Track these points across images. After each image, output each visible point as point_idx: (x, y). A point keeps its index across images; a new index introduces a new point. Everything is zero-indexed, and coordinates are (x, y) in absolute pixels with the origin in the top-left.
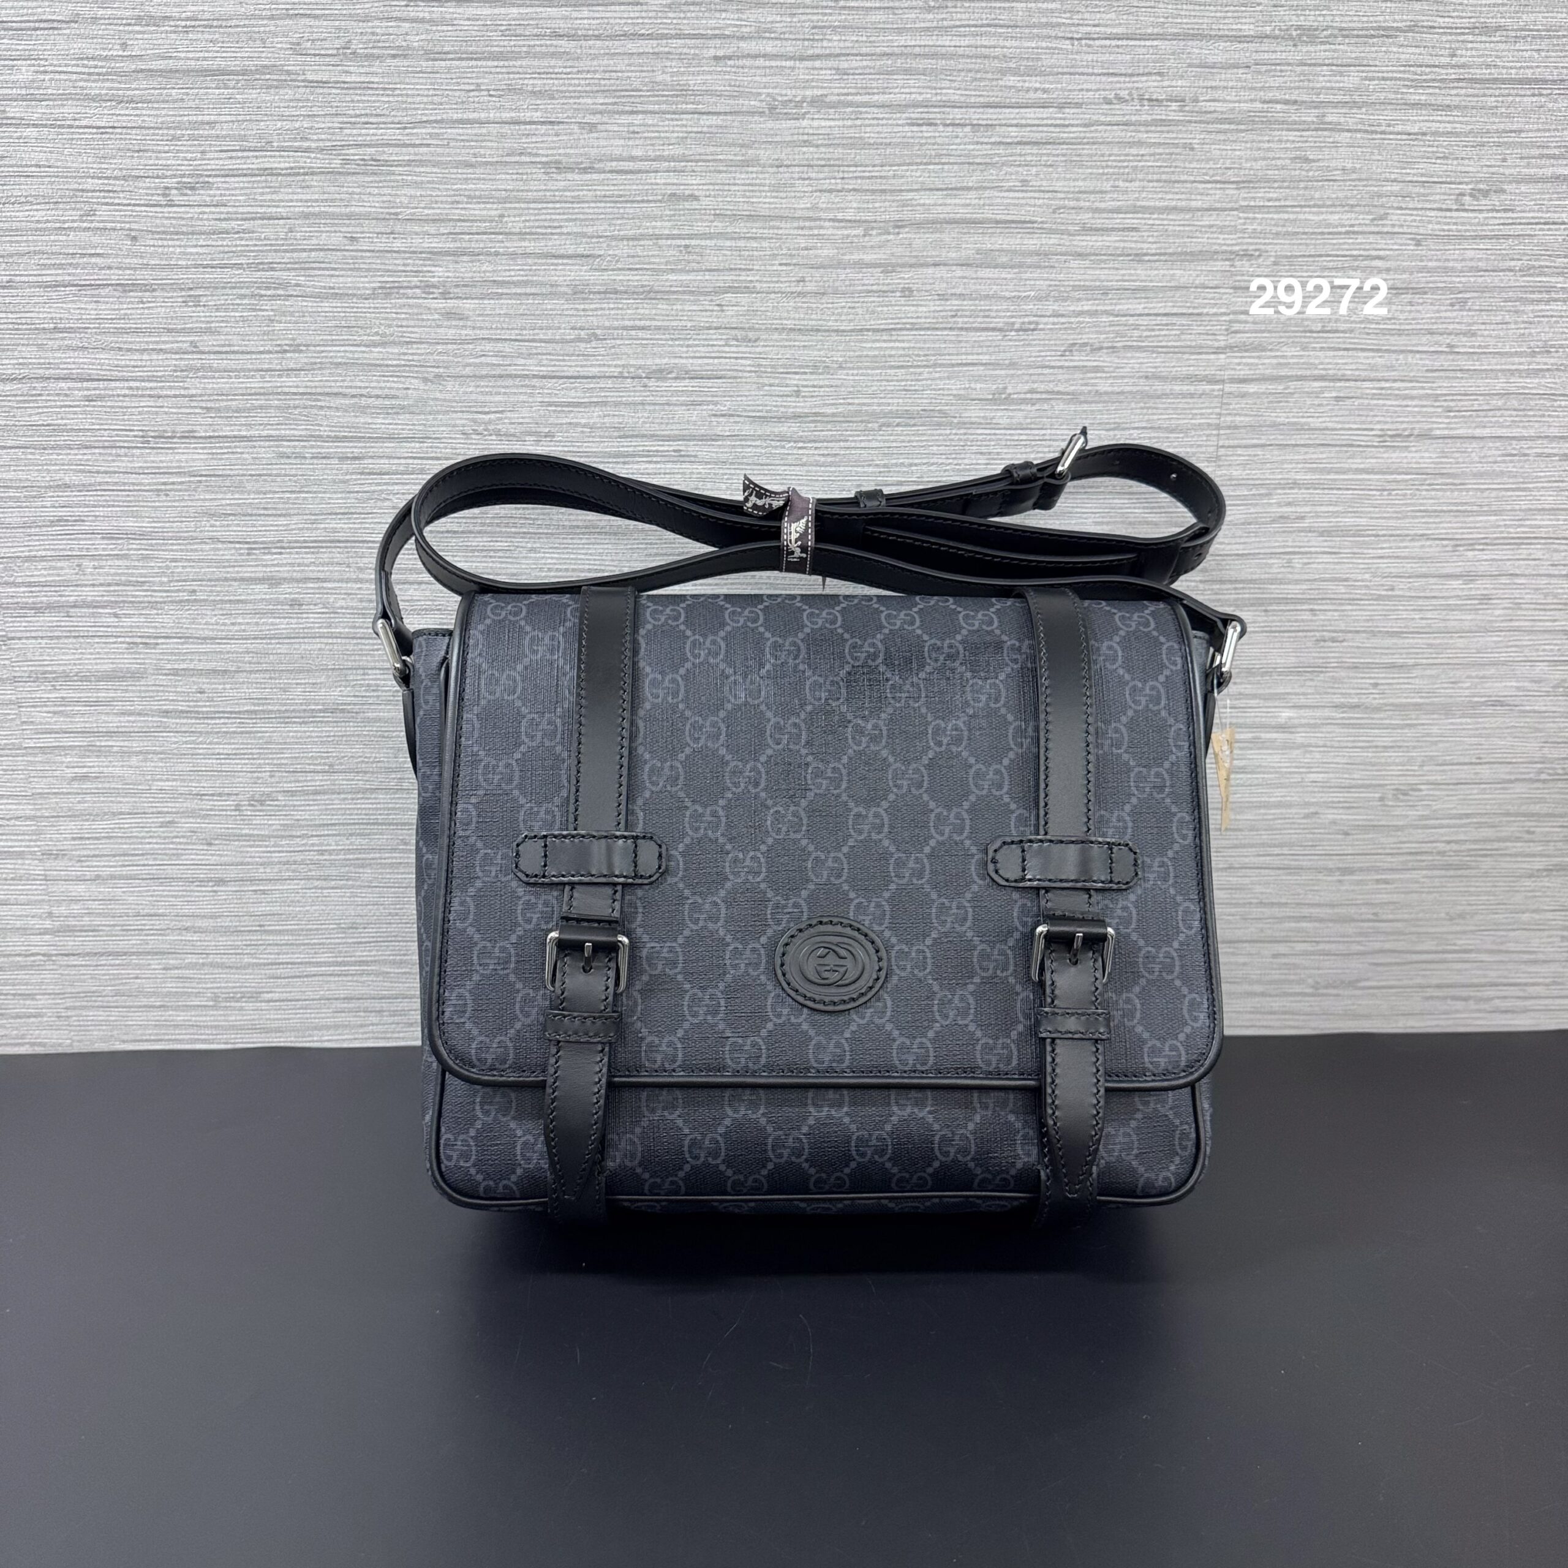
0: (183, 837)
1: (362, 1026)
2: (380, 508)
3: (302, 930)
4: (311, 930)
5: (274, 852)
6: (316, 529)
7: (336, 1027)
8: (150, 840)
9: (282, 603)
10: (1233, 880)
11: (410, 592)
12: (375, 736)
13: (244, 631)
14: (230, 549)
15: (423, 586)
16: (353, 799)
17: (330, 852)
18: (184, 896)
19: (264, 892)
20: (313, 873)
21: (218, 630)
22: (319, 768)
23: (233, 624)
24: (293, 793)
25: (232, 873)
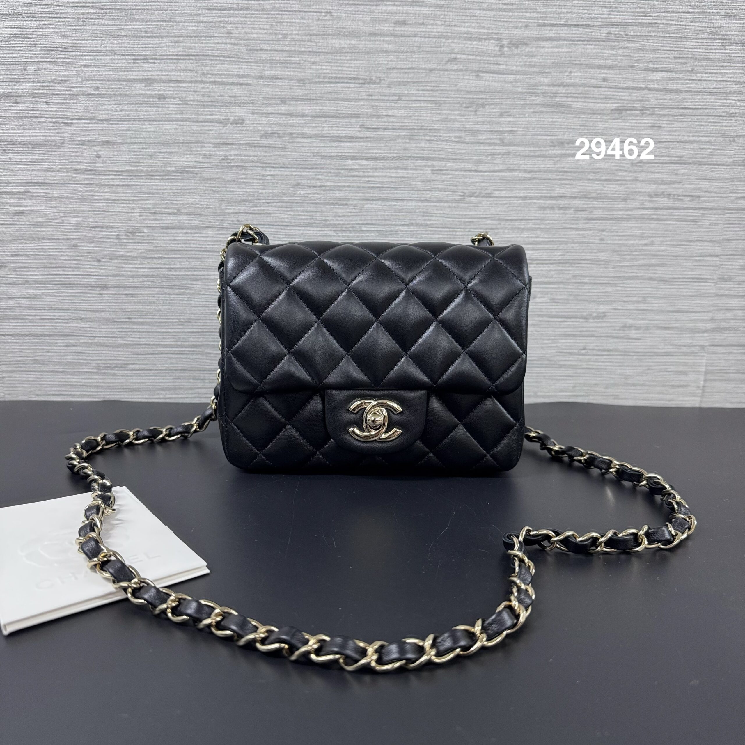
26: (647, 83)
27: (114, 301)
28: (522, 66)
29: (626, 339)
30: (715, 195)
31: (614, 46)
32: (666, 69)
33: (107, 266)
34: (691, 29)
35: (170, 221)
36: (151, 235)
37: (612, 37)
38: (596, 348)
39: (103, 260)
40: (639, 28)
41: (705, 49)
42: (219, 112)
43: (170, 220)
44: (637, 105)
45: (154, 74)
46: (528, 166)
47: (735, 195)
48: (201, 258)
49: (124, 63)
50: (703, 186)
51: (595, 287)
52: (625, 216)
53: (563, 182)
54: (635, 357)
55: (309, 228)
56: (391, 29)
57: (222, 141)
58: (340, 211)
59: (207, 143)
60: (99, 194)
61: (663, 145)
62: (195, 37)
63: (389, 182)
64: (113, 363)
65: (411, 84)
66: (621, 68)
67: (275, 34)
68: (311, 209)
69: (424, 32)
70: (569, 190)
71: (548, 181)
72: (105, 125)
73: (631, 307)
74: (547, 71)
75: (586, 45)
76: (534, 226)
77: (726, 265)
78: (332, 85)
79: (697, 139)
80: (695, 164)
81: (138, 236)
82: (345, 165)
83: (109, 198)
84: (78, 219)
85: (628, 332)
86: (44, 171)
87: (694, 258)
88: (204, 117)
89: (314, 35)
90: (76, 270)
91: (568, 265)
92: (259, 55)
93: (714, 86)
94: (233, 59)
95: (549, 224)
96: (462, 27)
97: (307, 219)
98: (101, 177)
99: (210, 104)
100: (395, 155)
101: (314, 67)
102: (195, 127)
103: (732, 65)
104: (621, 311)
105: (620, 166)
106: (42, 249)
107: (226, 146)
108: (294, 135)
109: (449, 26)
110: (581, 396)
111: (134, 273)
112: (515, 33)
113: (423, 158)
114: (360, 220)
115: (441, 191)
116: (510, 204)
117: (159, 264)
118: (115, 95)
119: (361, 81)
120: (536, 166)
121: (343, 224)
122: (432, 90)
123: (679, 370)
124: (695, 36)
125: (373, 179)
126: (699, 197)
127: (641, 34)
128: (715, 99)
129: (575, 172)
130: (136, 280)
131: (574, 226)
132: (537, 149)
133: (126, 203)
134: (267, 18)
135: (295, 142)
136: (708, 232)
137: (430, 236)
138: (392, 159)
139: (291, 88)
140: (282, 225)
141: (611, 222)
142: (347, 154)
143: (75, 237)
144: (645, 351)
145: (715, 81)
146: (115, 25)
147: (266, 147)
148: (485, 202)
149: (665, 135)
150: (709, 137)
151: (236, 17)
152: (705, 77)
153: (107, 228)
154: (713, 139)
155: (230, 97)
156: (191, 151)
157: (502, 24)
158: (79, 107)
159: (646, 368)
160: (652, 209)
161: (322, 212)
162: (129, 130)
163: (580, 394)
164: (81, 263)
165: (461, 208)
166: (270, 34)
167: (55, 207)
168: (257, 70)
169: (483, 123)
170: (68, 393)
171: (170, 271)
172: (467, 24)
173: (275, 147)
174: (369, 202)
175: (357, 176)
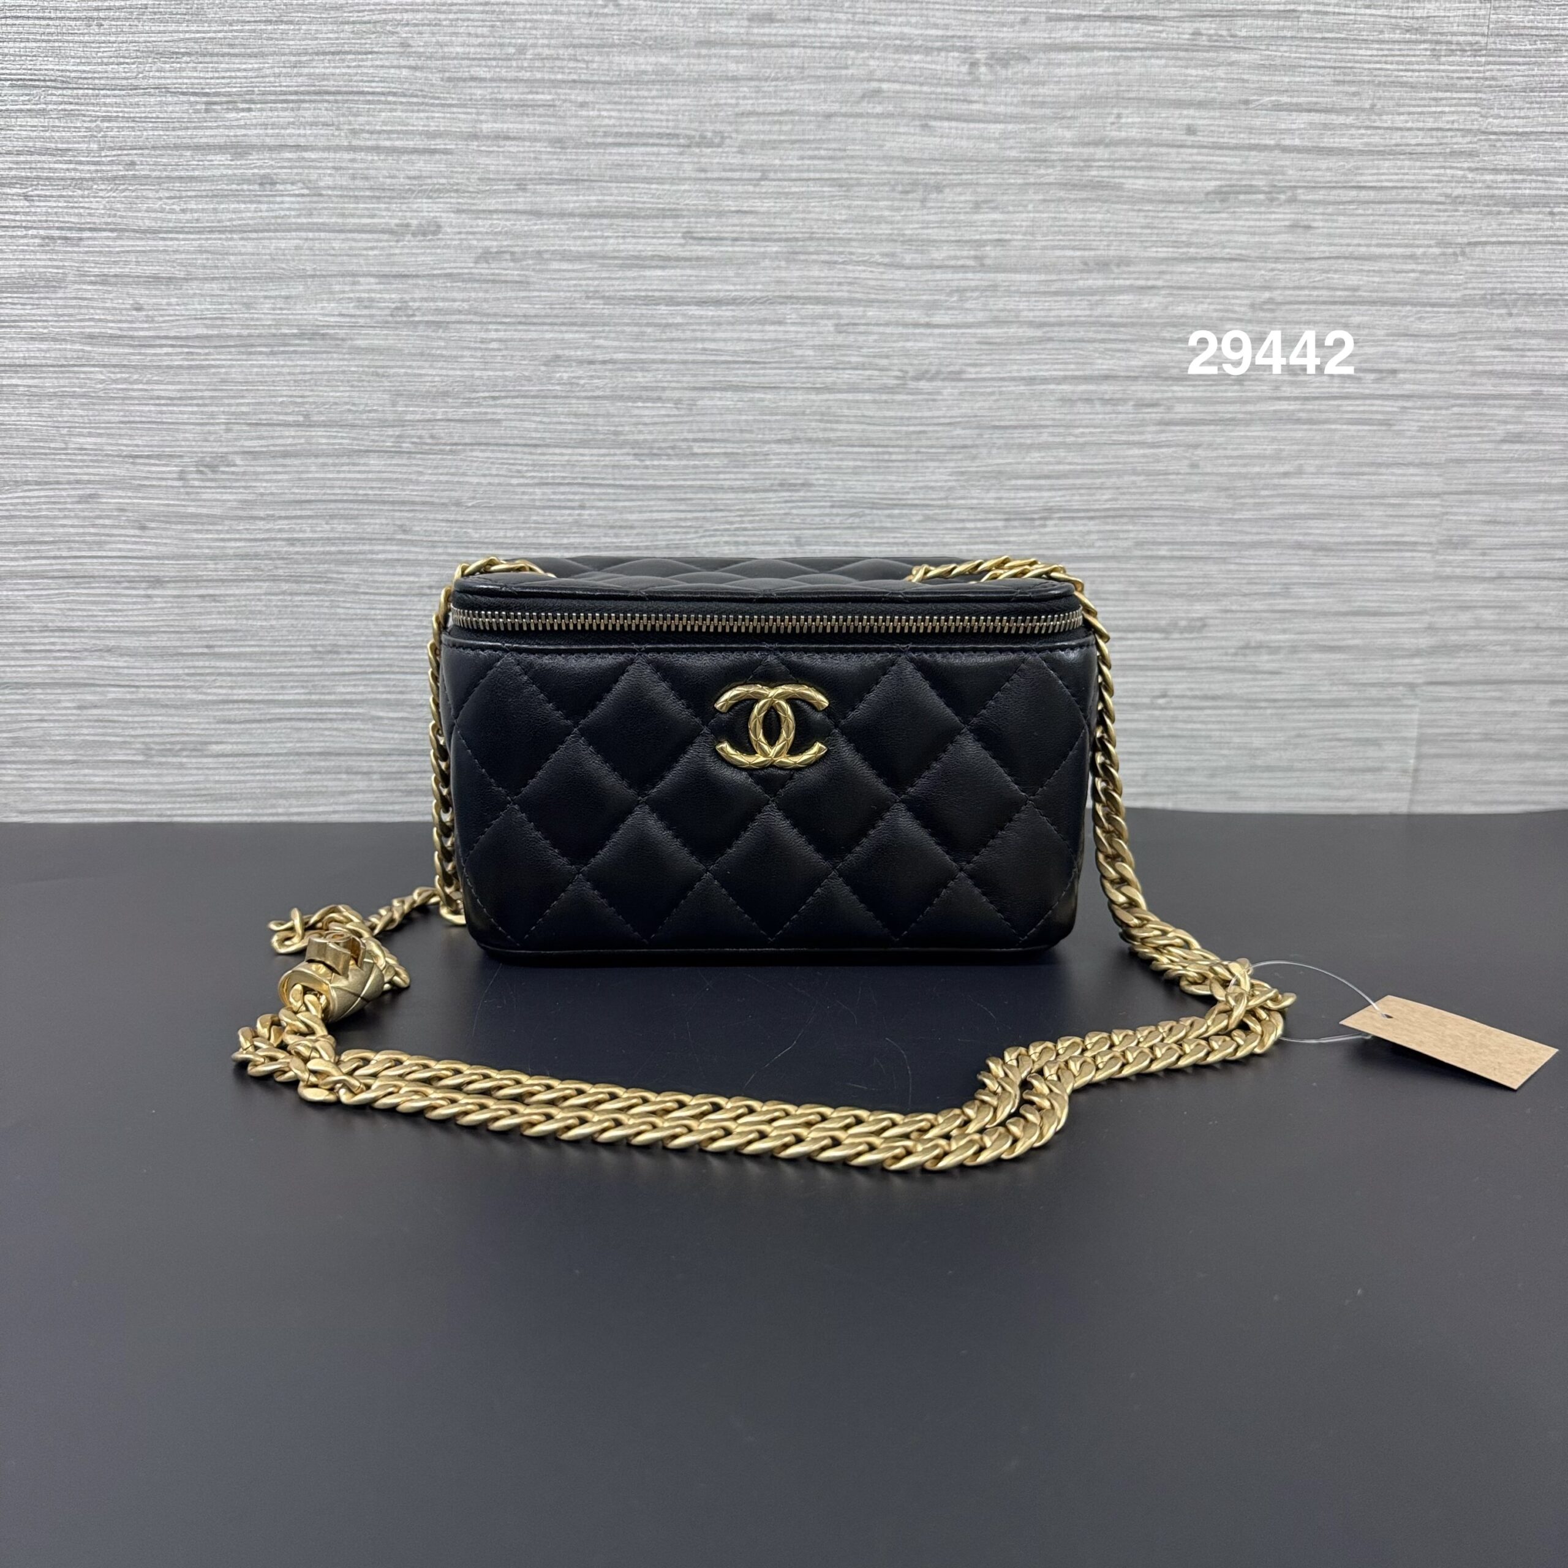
0: (108, 517)
1: (343, 793)
2: (384, 46)
3: (265, 653)
4: (276, 654)
5: (229, 540)
6: (301, 75)
7: (308, 794)
8: (65, 522)
9: (249, 181)
10: (1504, 594)
11: (421, 164)
12: (367, 374)
13: (197, 220)
14: (183, 103)
15: (437, 157)
16: (334, 465)
17: (302, 541)
18: (108, 602)
19: (214, 598)
20: (281, 572)
21: (163, 220)
22: (290, 418)
23: (183, 211)
24: (254, 455)
25: (169, 569)
26: (1278, 136)
27: (176, 611)
28: (1016, 106)
29: (1251, 672)
30: (1428, 367)
31: (1208, 60)
32: (1318, 107)
33: (162, 537)
34: (1367, 23)
35: (290, 441)
36: (252, 469)
37: (1203, 41)
38: (1189, 693)
39: (153, 525)
40: (1260, 22)
41: (1398, 63)
42: (388, 209)
43: (289, 438)
44: (1260, 182)
45: (249, 132)
46: (1037, 313)
47: (1467, 367)
48: (356, 517)
49: (187, 111)
50: (1402, 350)
51: (1183, 564)
52: (1240, 416)
53: (1109, 346)
54: (1269, 711)
55: (581, 451)
56: (742, 30)
57: (395, 270)
58: (647, 412)
59: (364, 275)
60: (140, 386)
61: (1315, 265)
62: (333, 53)
63: (747, 352)
64: (178, 743)
65: (786, 145)
66: (1223, 106)
67: (501, 45)
68: (586, 410)
69: (810, 36)
70: (1123, 363)
71: (1077, 345)
72: (151, 242)
73: (1258, 605)
74: (1069, 114)
75: (1150, 57)
76: (1051, 439)
77: (1456, 514)
78: (622, 150)
79: (1387, 251)
80: (1383, 302)
81: (223, 472)
82: (652, 316)
83: (163, 394)
84: (99, 440)
85: (1253, 659)
86: (24, 339)
87: (1387, 501)
88: (357, 221)
89: (581, 46)
90: (95, 547)
91: (1125, 520)
92: (469, 91)
93: (1419, 140)
94: (415, 100)
95: (1083, 434)
96: (889, 24)
97: (577, 431)
98: (143, 351)
99: (368, 193)
100: (758, 294)
101: (584, 113)
102: (337, 243)
103: (1455, 95)
104: (1238, 615)
105: (1227, 311)
106: (24, 504)
107: (404, 280)
108: (546, 256)
109: (863, 22)
110: (1160, 794)
111: (217, 551)
112: (1001, 35)
113: (817, 301)
114: (690, 431)
115: (856, 369)
116: (1001, 393)
117: (268, 530)
118: (168, 177)
119: (682, 141)
120: (1053, 313)
121: (654, 441)
122: (830, 158)
123: (1360, 735)
124: (1375, 36)
125: (712, 346)
126: (1394, 372)
127: (1264, 33)
128: (1421, 168)
129: (1133, 325)
130: (221, 566)
131: (1136, 438)
132: (1054, 277)
133: (198, 405)
134: (482, 12)
135: (548, 270)
136: (1417, 445)
137: (836, 463)
138: (752, 304)
139: (536, 159)
140: (525, 445)
141: (1212, 428)
142: (657, 294)
143: (92, 478)
144: (1292, 697)
145: (1419, 129)
146: (165, 32)
147: (487, 281)
148: (949, 390)
149: (1321, 244)
150: (1411, 246)
151: (418, 11)
152: (1400, 121)
153: (158, 457)
154: (1420, 251)
155: (409, 178)
156: (331, 293)
157: (974, 17)
158: (94, 206)
159: (1293, 733)
160: (1296, 398)
161: (608, 415)
162: (201, 252)
163: (1158, 790)
164: (107, 531)
165: (900, 403)
166: (490, 45)
167: (50, 416)
168: (465, 121)
169: (940, 224)
170: (85, 806)
171: (293, 545)
172: (900, 19)
173: (506, 282)
174: (705, 394)
175: (679, 340)
